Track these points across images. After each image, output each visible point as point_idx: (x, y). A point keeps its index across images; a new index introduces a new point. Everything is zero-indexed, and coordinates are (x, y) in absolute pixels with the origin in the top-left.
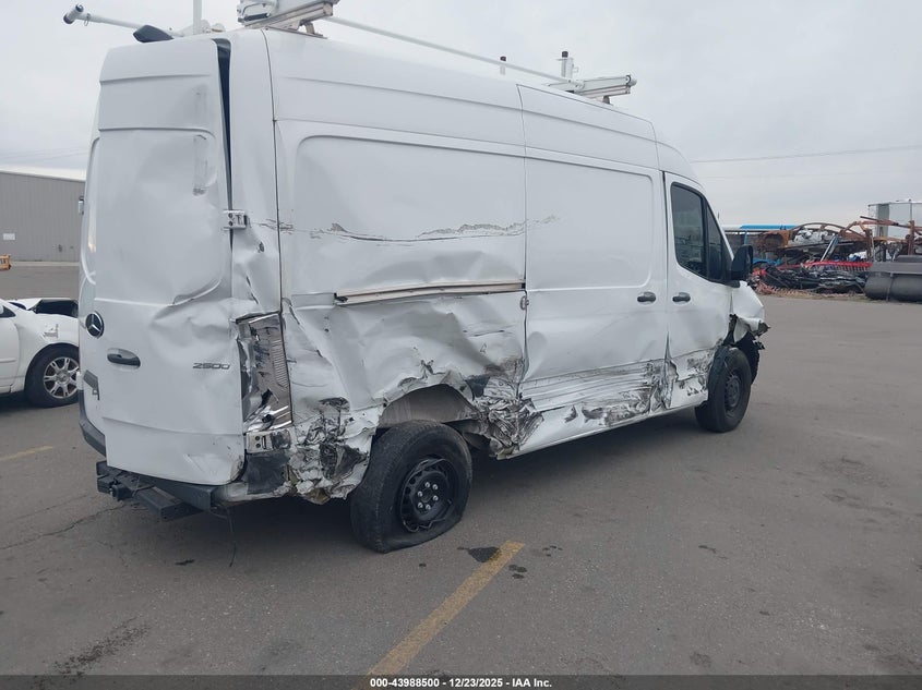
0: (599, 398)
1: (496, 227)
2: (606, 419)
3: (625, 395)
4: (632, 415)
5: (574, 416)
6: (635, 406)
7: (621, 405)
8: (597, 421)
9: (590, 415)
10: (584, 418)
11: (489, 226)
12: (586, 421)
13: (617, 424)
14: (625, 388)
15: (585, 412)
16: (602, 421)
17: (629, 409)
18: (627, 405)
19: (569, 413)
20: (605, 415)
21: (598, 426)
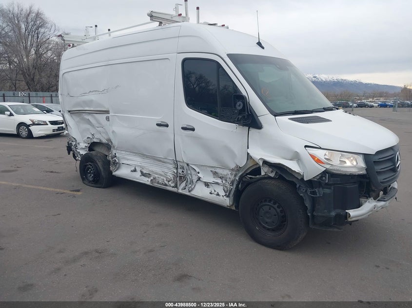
0: (150, 169)
1: (98, 91)
2: (151, 180)
3: (166, 174)
4: (166, 185)
5: (135, 171)
6: (169, 182)
7: (162, 177)
8: (147, 179)
9: (143, 174)
10: (140, 174)
11: (96, 91)
12: (141, 176)
13: (156, 185)
14: (166, 170)
15: (142, 172)
16: (150, 180)
17: (165, 181)
18: (165, 179)
19: (133, 169)
20: (152, 178)
21: (146, 181)
